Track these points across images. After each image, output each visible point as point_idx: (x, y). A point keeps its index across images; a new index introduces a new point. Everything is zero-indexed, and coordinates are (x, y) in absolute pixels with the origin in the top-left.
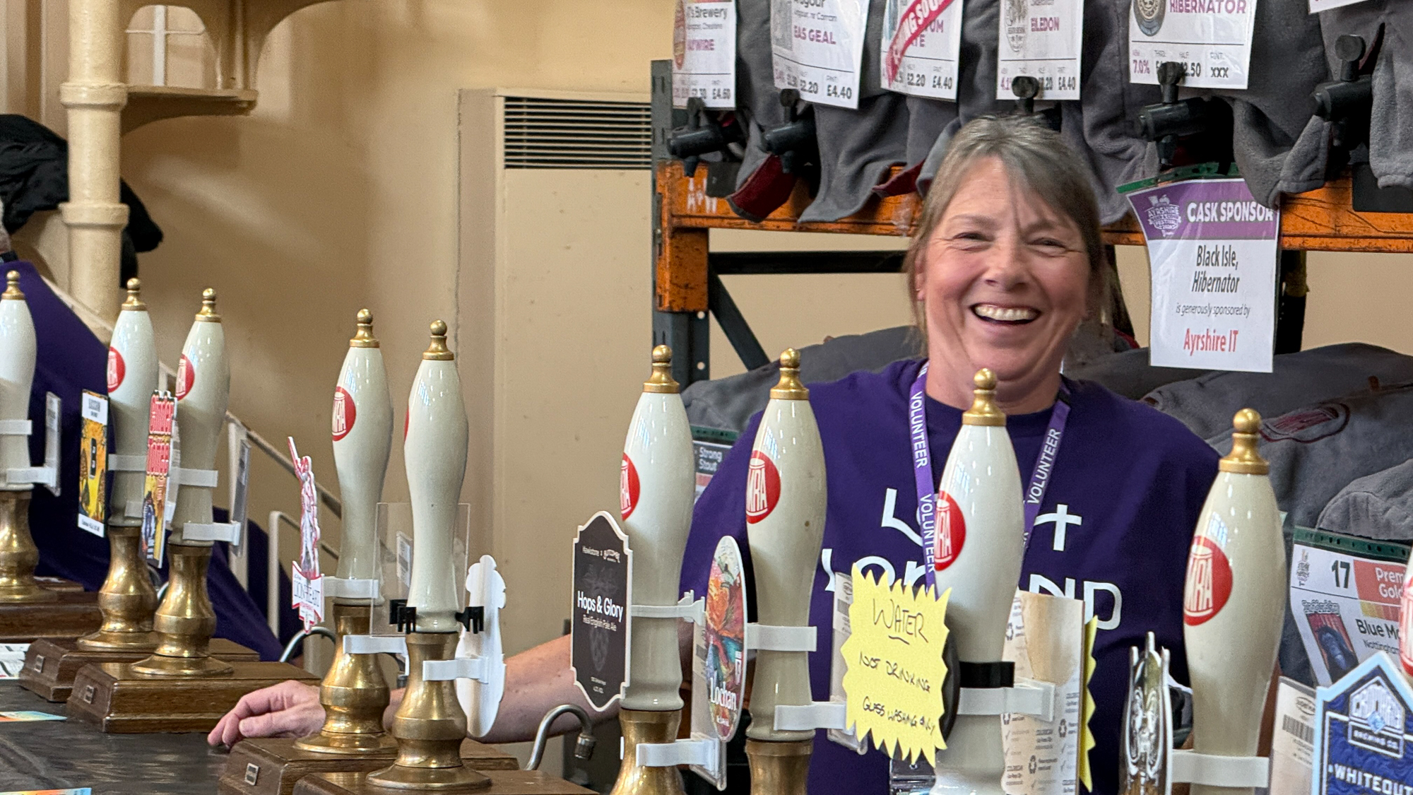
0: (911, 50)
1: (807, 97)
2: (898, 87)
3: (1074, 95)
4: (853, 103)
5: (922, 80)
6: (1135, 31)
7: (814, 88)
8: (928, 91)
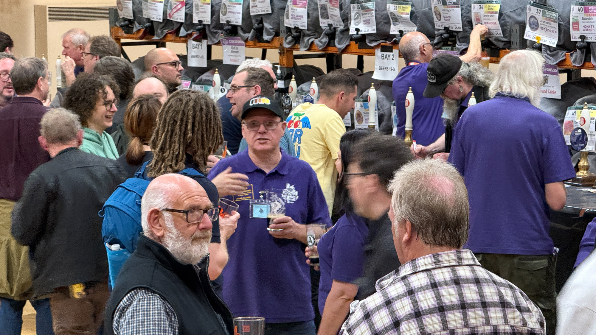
0: (175, 14)
1: (152, 19)
2: (171, 19)
3: (209, 23)
4: (161, 21)
5: (177, 19)
6: (221, 15)
7: (153, 18)
8: (179, 20)
